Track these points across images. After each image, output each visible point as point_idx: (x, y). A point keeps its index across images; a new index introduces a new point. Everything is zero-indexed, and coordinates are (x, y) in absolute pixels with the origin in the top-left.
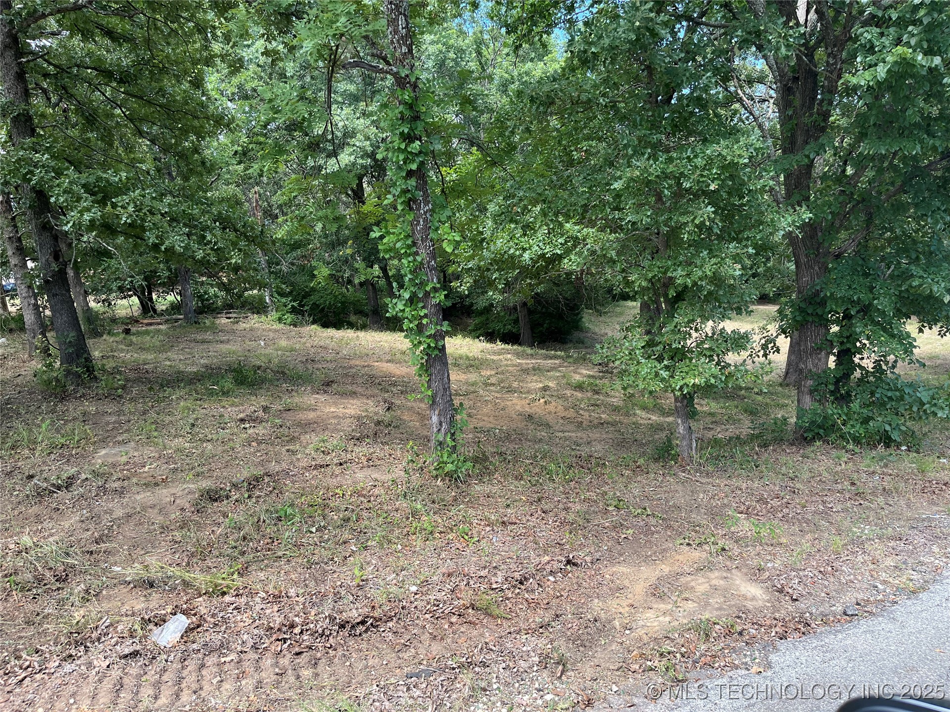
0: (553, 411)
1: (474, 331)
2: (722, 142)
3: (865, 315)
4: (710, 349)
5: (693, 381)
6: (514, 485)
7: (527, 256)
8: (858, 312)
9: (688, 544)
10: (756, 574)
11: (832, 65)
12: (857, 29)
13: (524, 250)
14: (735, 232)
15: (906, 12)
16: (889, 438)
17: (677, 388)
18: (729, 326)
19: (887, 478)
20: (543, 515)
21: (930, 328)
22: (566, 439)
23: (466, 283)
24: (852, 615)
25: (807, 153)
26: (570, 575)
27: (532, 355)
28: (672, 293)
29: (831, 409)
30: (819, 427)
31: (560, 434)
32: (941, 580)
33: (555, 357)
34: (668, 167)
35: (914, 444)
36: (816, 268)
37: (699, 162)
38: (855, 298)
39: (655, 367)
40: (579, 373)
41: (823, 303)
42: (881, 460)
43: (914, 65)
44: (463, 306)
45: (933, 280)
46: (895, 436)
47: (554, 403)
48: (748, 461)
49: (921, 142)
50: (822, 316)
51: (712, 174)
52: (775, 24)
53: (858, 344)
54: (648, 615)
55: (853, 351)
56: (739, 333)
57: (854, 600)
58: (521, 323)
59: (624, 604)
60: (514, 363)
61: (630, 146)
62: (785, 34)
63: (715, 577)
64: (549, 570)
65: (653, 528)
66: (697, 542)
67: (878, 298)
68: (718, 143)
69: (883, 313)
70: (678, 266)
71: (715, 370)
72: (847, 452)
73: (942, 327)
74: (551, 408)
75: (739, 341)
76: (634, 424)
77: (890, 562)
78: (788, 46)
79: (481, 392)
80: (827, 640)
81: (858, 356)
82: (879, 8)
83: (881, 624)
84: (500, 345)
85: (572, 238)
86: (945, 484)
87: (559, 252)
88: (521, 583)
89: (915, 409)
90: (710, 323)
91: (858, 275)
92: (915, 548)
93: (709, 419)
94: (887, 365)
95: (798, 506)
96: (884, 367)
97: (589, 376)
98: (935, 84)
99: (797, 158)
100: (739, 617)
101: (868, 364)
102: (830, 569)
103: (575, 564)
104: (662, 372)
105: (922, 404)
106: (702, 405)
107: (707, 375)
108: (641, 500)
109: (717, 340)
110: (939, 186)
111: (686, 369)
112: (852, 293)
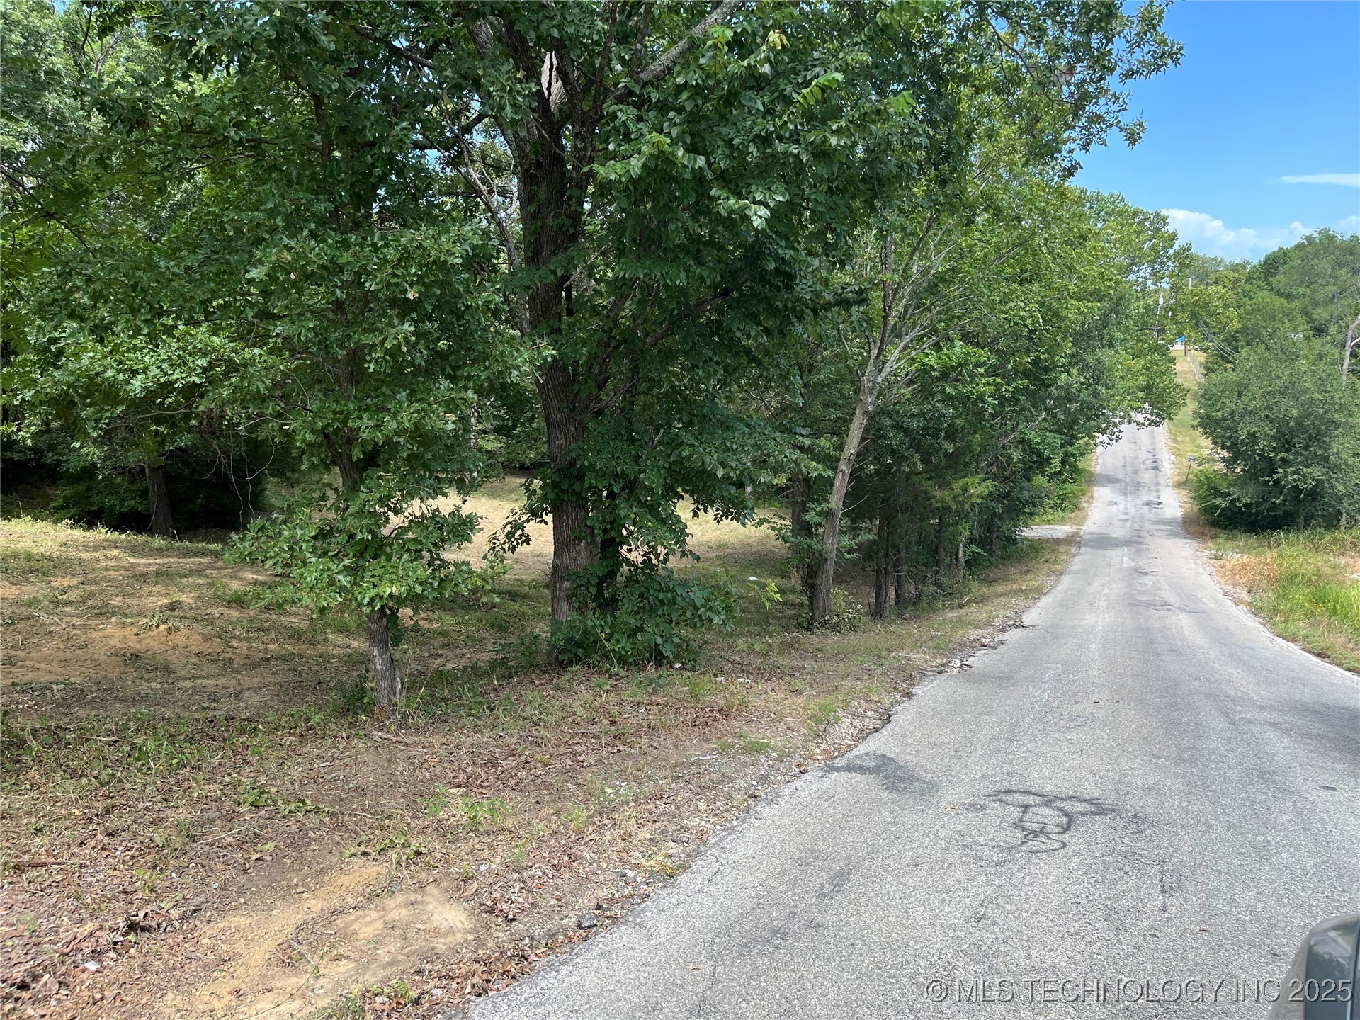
0: (182, 644)
1: (63, 508)
2: (423, 228)
3: (631, 493)
4: (416, 541)
5: (388, 590)
6: (63, 787)
7: (137, 383)
8: (623, 489)
9: (365, 854)
10: (460, 887)
11: (581, 150)
12: (610, 107)
13: (134, 373)
14: (451, 367)
15: (670, 95)
16: (661, 654)
17: (365, 602)
18: (446, 504)
19: (655, 709)
20: (106, 840)
21: (706, 511)
22: (196, 690)
23: (29, 426)
24: (589, 927)
25: (553, 268)
26: (132, 951)
27: (160, 550)
28: (357, 454)
29: (592, 620)
30: (579, 645)
31: (188, 683)
32: (706, 852)
33: (203, 553)
34: (341, 256)
35: (689, 658)
36: (572, 428)
37: (391, 253)
38: (619, 470)
39: (329, 569)
40: (240, 579)
41: (580, 476)
42: (650, 685)
43: (674, 163)
44: (42, 466)
45: (704, 450)
46: (668, 651)
47: (185, 631)
48: (480, 702)
49: (687, 270)
50: (580, 493)
51: (409, 274)
52: (499, 70)
53: (624, 532)
54: (260, 1006)
55: (618, 540)
56: (460, 517)
57: (594, 902)
58: (153, 497)
59: (224, 992)
60: (125, 563)
61: (279, 213)
62: (511, 89)
63: (395, 907)
64: (88, 951)
65: (311, 834)
66: (378, 848)
67: (644, 472)
68: (418, 229)
69: (650, 491)
70: (365, 411)
71: (423, 572)
72: (610, 677)
73: (718, 510)
74: (178, 638)
75: (462, 528)
76: (321, 656)
77: (645, 834)
78: (515, 106)
79: (44, 617)
80: (543, 983)
81: (625, 547)
82: (637, 82)
83: (622, 938)
84: (101, 533)
85: (224, 360)
86: (719, 712)
87: (197, 380)
88: (23, 986)
89: (689, 615)
90: (416, 502)
91: (622, 440)
92: (678, 808)
93: (439, 641)
94: (657, 558)
95: (539, 765)
96: (655, 561)
97: (255, 583)
98: (703, 195)
99: (540, 272)
100: (420, 972)
101: (636, 557)
102: (566, 858)
103: (147, 929)
104: (340, 577)
105: (697, 609)
106: (430, 621)
107: (410, 581)
108: (302, 785)
109: (427, 527)
110: (712, 332)
111: (380, 572)
112: (614, 464)
